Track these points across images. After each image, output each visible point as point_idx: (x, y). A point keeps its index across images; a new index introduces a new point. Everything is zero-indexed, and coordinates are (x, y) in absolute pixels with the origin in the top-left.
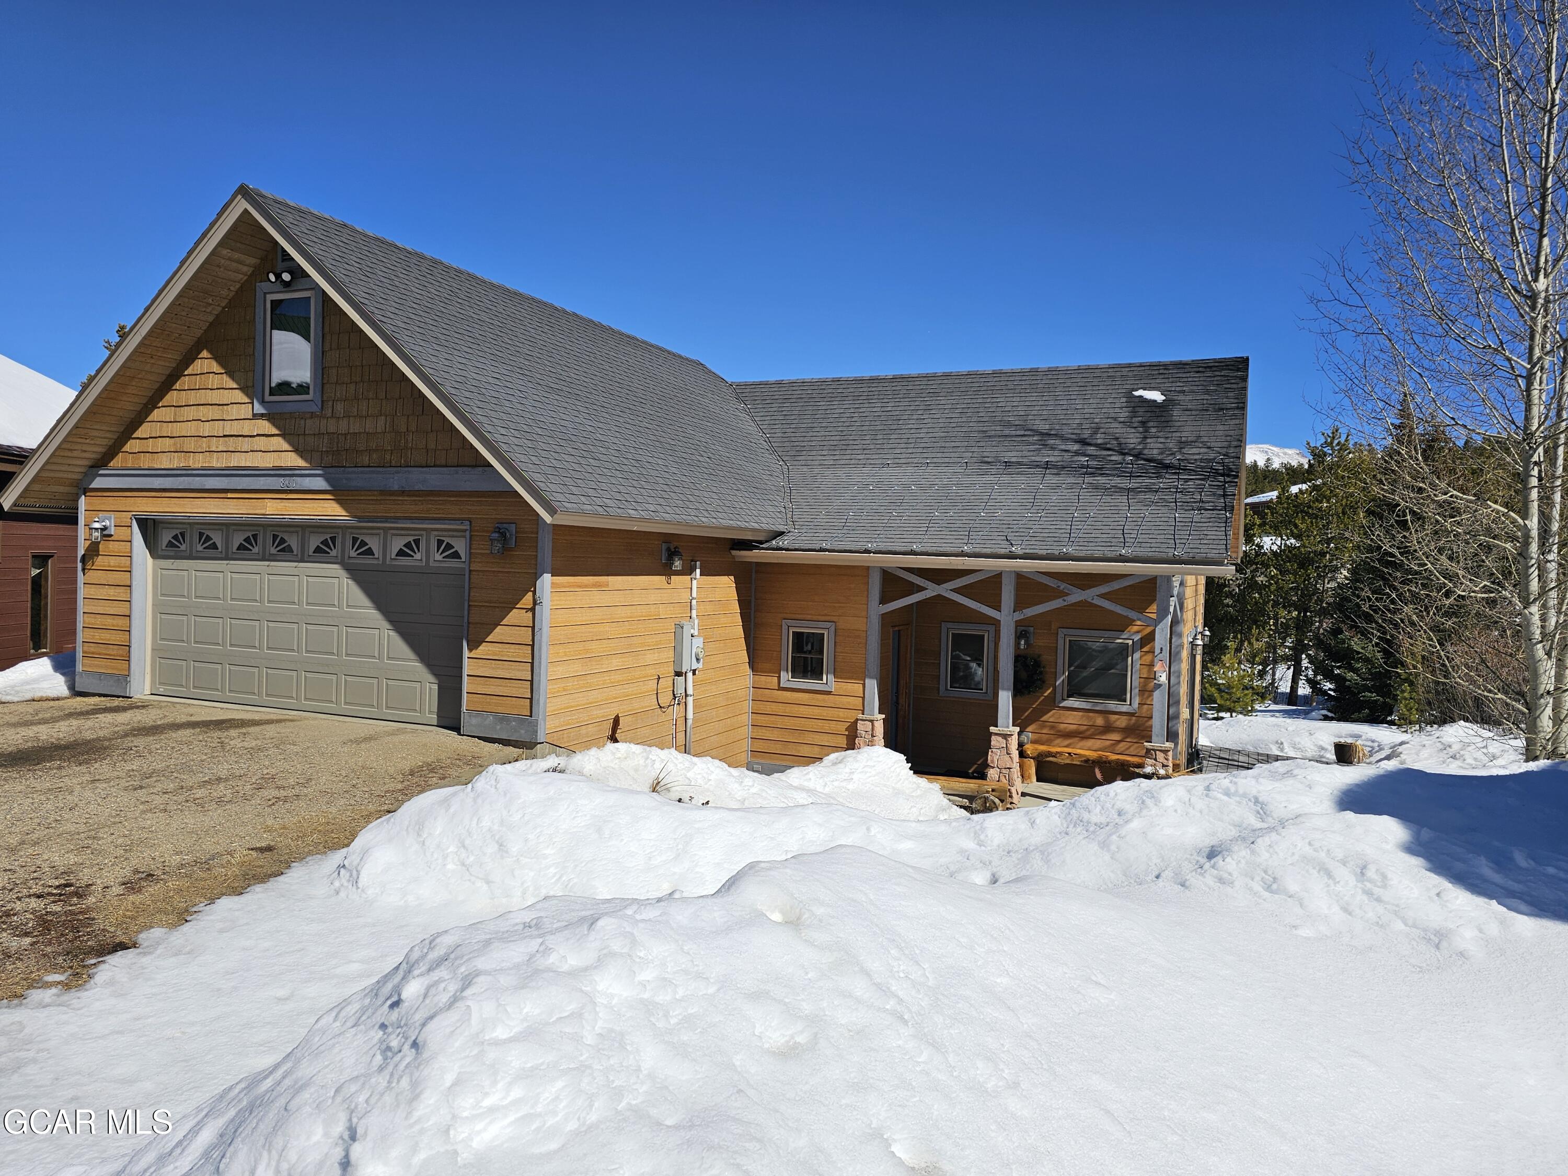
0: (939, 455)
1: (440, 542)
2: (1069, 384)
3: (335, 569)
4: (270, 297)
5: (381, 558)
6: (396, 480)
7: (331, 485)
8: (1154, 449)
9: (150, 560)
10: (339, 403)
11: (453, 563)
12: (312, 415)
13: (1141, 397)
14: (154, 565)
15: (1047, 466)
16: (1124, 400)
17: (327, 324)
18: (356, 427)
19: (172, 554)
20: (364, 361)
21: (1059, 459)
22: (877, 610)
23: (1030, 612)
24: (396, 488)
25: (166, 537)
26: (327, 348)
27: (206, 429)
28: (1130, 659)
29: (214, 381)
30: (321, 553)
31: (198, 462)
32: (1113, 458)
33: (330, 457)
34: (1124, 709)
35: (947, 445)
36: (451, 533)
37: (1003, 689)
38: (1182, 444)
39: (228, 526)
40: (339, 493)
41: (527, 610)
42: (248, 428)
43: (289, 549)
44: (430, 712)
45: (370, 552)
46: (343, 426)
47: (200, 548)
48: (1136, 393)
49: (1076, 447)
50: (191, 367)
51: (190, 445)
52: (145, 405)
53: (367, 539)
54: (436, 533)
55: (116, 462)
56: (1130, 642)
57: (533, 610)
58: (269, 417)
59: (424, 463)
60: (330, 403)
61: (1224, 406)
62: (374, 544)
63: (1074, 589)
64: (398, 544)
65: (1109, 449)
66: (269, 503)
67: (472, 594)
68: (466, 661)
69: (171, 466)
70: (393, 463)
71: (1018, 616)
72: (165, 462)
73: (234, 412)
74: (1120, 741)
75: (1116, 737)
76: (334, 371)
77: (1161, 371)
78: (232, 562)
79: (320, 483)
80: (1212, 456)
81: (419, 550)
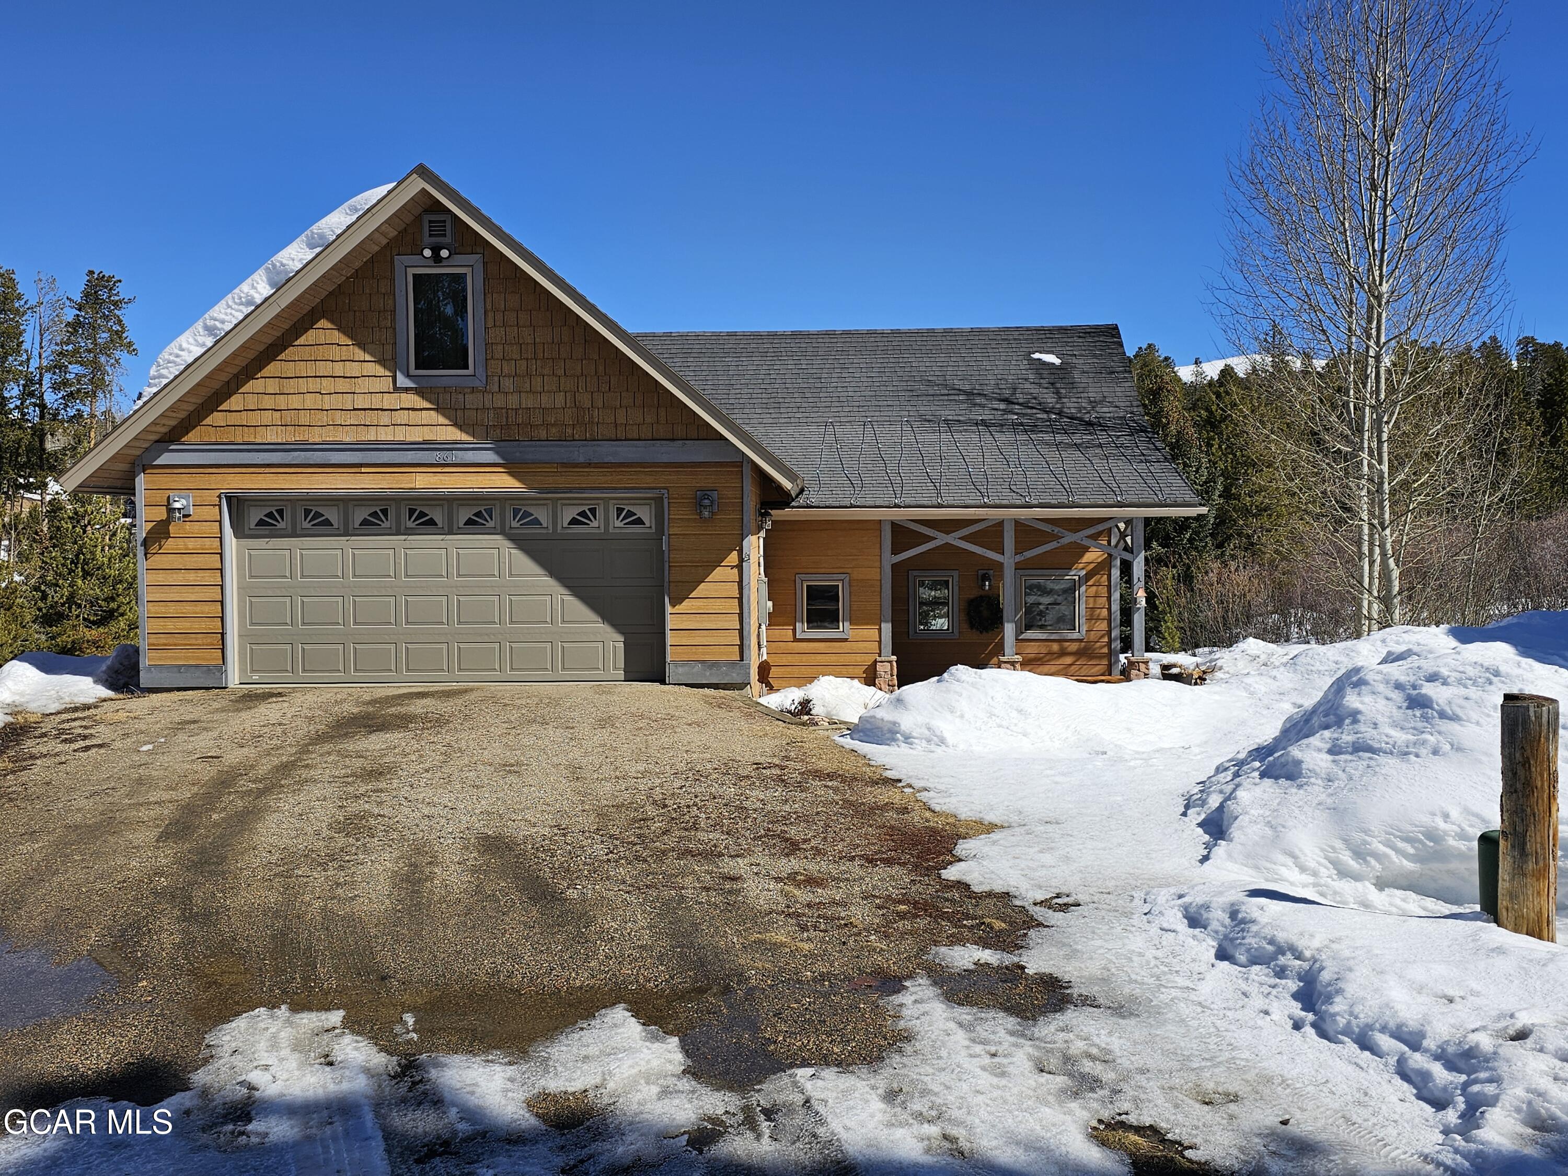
0: (877, 414)
1: (620, 511)
2: (970, 346)
3: (498, 540)
4: (411, 271)
5: (551, 527)
6: (581, 454)
7: (503, 458)
8: (1071, 407)
9: (234, 540)
10: (507, 379)
11: (637, 529)
12: (473, 390)
13: (1039, 359)
14: (238, 545)
15: (984, 423)
16: (1025, 362)
17: (489, 301)
18: (529, 401)
19: (267, 532)
20: (537, 340)
21: (991, 417)
22: (890, 560)
23: (1029, 554)
24: (581, 460)
25: (256, 515)
26: (490, 324)
27: (328, 401)
28: (1077, 592)
29: (335, 353)
30: (473, 524)
31: (315, 436)
32: (1039, 416)
33: (498, 431)
34: (1075, 635)
35: (880, 403)
36: (632, 501)
37: (1008, 622)
38: (1094, 404)
39: (346, 502)
40: (512, 467)
41: (733, 567)
42: (389, 401)
43: (432, 522)
44: (615, 668)
45: (536, 522)
46: (513, 402)
47: (306, 525)
48: (1036, 356)
49: (1002, 406)
50: (304, 337)
51: (304, 418)
52: (236, 376)
53: (531, 510)
54: (615, 502)
55: (193, 436)
56: (1077, 578)
57: (740, 567)
58: (419, 392)
59: (614, 437)
60: (496, 379)
61: (1114, 370)
62: (542, 515)
63: (1066, 533)
64: (570, 513)
65: (1032, 408)
66: (419, 477)
67: (671, 556)
68: (668, 618)
69: (280, 441)
70: (577, 437)
71: (1019, 558)
72: (272, 436)
73: (364, 385)
74: (1071, 665)
75: (1068, 660)
76: (500, 347)
77: (1048, 336)
78: (353, 538)
79: (490, 457)
80: (1121, 414)
81: (595, 518)
